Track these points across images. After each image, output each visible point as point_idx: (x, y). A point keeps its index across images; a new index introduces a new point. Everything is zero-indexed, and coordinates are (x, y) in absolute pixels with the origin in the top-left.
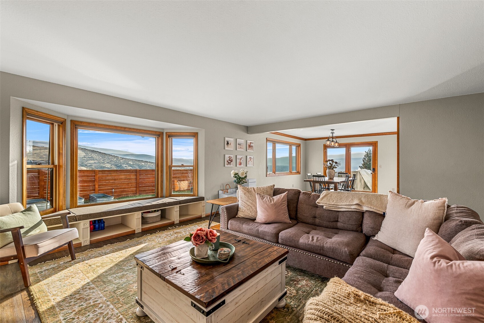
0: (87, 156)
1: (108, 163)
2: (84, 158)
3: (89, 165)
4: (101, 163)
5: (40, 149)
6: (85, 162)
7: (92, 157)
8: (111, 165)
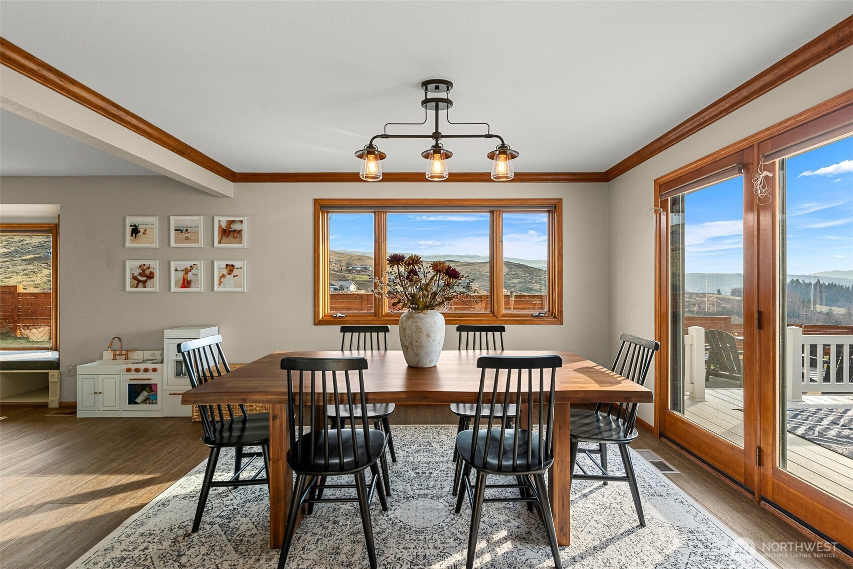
0: (511, 273)
1: (536, 282)
2: (507, 276)
3: (513, 285)
4: (528, 283)
5: (463, 266)
6: (508, 281)
7: (516, 274)
8: (540, 285)
